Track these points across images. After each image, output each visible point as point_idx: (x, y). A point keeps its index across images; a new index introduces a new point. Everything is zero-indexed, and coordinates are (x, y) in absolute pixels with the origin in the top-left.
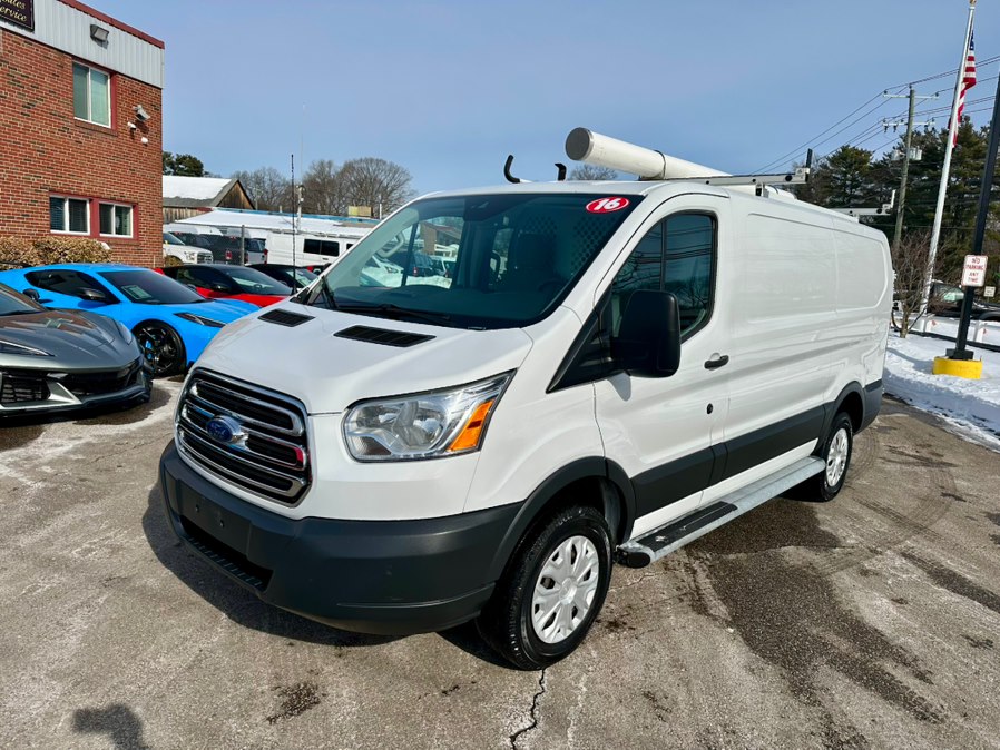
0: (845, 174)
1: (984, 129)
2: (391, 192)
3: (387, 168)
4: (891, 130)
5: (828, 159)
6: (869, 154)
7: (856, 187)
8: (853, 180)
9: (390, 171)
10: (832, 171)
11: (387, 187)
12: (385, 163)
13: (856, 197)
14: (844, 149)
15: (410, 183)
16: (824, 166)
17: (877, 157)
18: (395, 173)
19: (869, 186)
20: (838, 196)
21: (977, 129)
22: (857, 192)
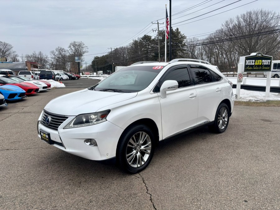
0: (146, 42)
1: (176, 30)
2: (6, 52)
3: (3, 44)
4: (154, 31)
5: (141, 38)
6: (151, 37)
7: (149, 46)
8: (148, 44)
9: (4, 45)
10: (143, 42)
11: (3, 51)
12: (2, 42)
13: (150, 48)
14: (145, 36)
15: (12, 49)
16: (141, 40)
17: (153, 38)
18: (6, 45)
19: (152, 45)
20: (145, 48)
21: (174, 30)
22: (150, 47)
